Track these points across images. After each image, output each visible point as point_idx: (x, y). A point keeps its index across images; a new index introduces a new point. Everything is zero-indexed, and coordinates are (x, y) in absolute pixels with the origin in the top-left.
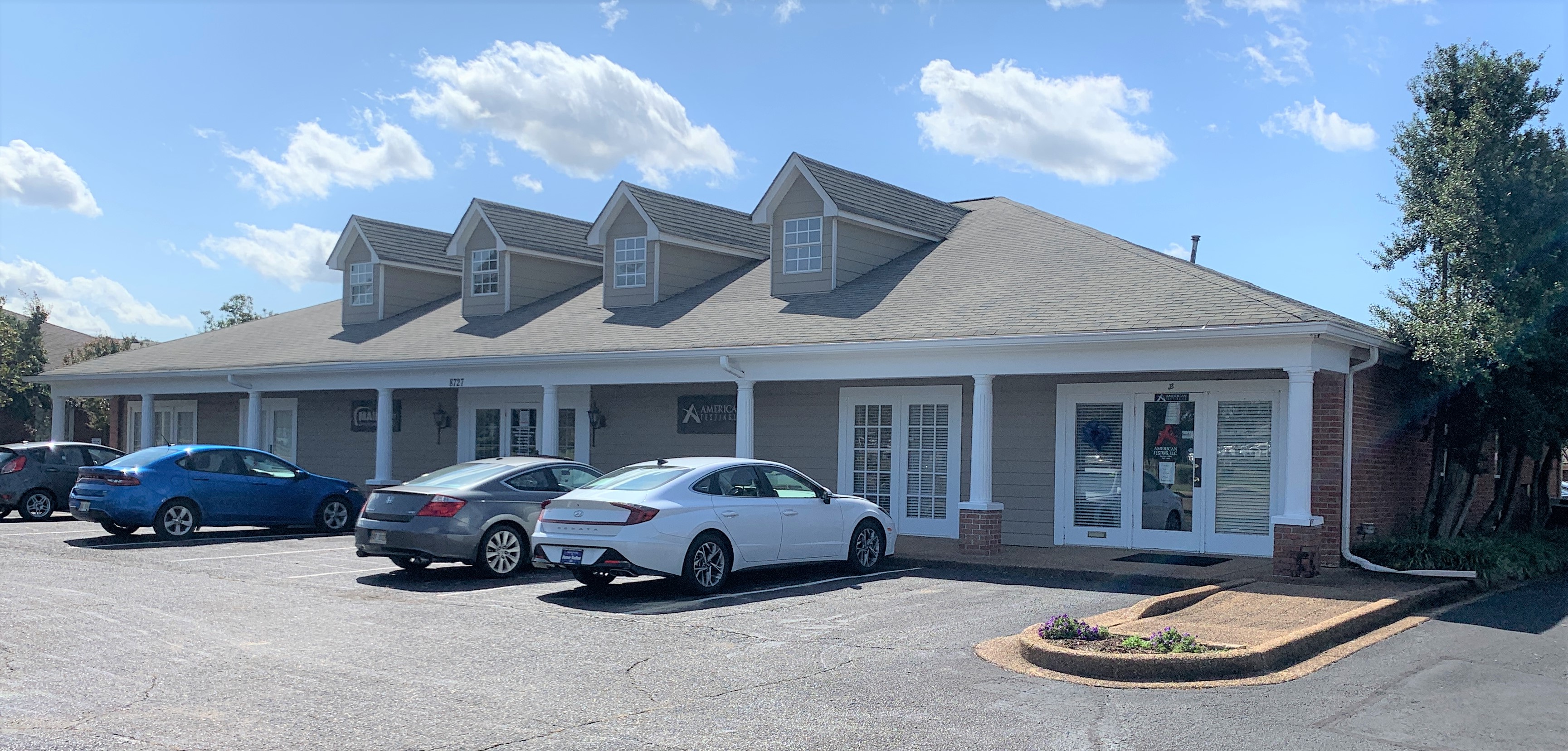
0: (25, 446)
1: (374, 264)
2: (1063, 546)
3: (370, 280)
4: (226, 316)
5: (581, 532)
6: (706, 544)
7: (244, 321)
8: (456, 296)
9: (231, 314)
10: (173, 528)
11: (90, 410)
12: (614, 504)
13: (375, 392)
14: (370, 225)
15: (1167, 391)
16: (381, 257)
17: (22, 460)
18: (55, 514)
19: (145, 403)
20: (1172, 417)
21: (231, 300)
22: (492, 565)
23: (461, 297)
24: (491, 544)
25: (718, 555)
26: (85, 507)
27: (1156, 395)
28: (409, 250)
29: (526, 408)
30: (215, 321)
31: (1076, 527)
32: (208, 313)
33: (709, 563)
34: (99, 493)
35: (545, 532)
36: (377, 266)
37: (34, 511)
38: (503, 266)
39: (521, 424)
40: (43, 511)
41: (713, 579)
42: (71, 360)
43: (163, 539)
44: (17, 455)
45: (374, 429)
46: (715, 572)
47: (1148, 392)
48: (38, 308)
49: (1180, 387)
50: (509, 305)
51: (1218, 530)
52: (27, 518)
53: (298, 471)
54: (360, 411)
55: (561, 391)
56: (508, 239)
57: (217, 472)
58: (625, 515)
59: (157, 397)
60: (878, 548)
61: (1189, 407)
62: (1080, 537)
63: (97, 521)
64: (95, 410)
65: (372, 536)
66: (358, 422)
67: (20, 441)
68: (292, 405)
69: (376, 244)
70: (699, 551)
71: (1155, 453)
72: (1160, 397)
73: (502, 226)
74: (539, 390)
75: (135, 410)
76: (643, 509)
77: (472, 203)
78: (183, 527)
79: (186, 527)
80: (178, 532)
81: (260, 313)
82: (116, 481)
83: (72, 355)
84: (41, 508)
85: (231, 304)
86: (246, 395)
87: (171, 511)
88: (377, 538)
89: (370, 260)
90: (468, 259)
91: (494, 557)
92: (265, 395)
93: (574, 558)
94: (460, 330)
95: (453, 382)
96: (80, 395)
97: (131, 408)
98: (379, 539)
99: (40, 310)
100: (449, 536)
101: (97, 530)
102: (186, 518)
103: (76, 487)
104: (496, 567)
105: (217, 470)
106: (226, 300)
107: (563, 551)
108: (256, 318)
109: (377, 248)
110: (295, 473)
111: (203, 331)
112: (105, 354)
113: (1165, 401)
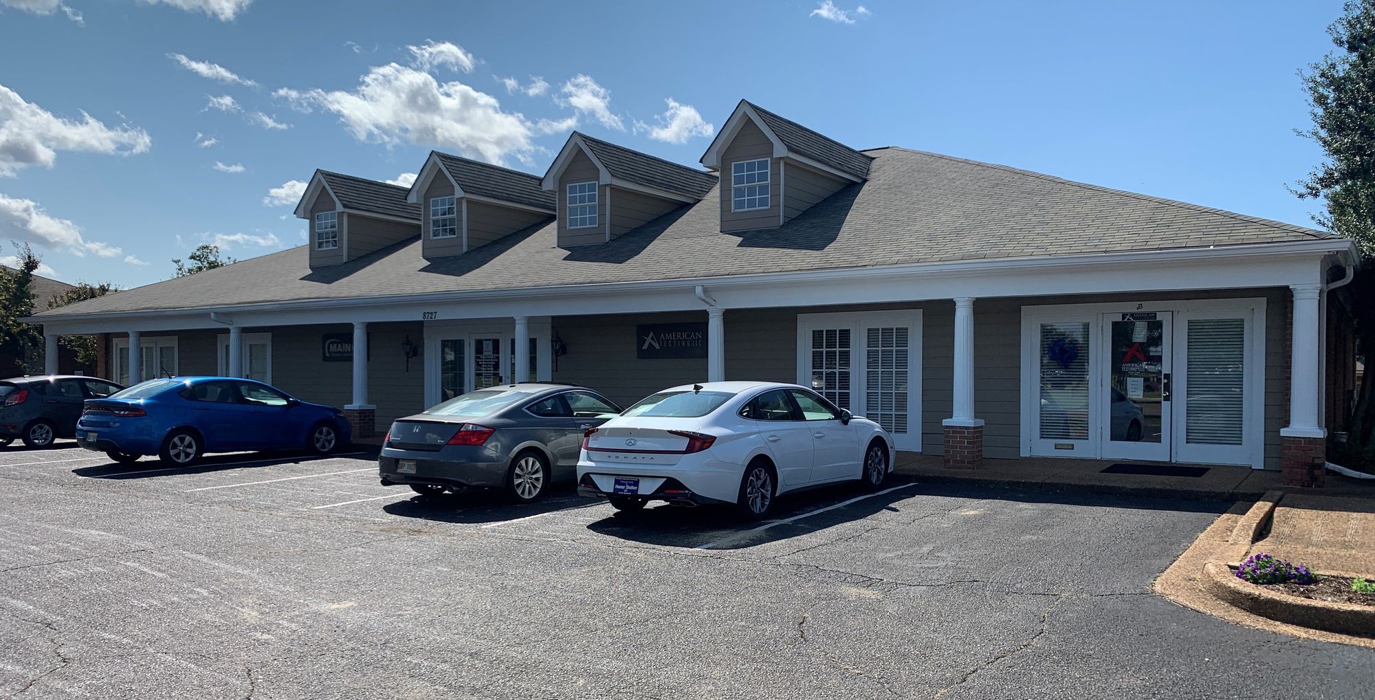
0: (27, 380)
1: (338, 213)
2: (1031, 459)
3: (334, 227)
4: (194, 264)
5: (625, 461)
6: (756, 470)
7: (210, 268)
8: (417, 238)
9: (199, 262)
10: (178, 456)
11: (78, 346)
12: (671, 432)
13: (351, 326)
14: (333, 178)
15: (1135, 310)
16: (345, 206)
17: (25, 393)
18: (57, 441)
19: (132, 340)
20: (1140, 334)
21: (198, 250)
22: (519, 492)
23: (421, 239)
24: (518, 471)
25: (766, 480)
26: (92, 438)
27: (1123, 315)
28: (368, 200)
29: (489, 338)
30: (186, 268)
31: (1043, 440)
32: (179, 261)
33: (758, 489)
34: (106, 425)
35: (592, 461)
36: (341, 215)
37: (37, 439)
38: (460, 211)
39: (484, 353)
40: (45, 439)
41: (763, 505)
42: (55, 305)
43: (168, 467)
44: (20, 389)
45: (351, 359)
46: (764, 497)
47: (1115, 312)
48: (29, 257)
49: (1148, 307)
50: (467, 247)
51: (1189, 440)
52: (30, 446)
53: (291, 399)
54: (331, 343)
55: (531, 322)
56: (465, 187)
57: (215, 402)
58: (684, 443)
59: (142, 334)
60: (883, 467)
61: (1155, 326)
62: (1047, 449)
63: (102, 450)
64: (85, 348)
65: (399, 466)
66: (329, 352)
67: (21, 375)
68: (267, 339)
69: (339, 195)
70: (751, 478)
71: (1123, 369)
72: (1128, 317)
73: (460, 176)
74: (511, 321)
75: (120, 346)
76: (701, 437)
77: (430, 155)
78: (187, 455)
79: (190, 454)
80: (182, 459)
81: (225, 260)
82: (122, 413)
83: (56, 300)
84: (44, 436)
85: (198, 253)
86: (227, 331)
87: (176, 440)
88: (405, 468)
89: (335, 209)
90: (427, 206)
91: (520, 484)
92: (245, 330)
93: (628, 487)
94: (424, 270)
95: (427, 315)
96: (70, 333)
97: (116, 344)
98: (408, 468)
99: (32, 259)
100: (480, 464)
101: (102, 459)
102: (190, 446)
103: (82, 418)
104: (523, 492)
105: (215, 400)
106: (193, 250)
107: (616, 480)
108: (222, 265)
109: (342, 198)
110: (288, 401)
111: (175, 276)
112: (85, 299)
113: (1132, 320)
